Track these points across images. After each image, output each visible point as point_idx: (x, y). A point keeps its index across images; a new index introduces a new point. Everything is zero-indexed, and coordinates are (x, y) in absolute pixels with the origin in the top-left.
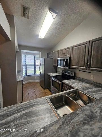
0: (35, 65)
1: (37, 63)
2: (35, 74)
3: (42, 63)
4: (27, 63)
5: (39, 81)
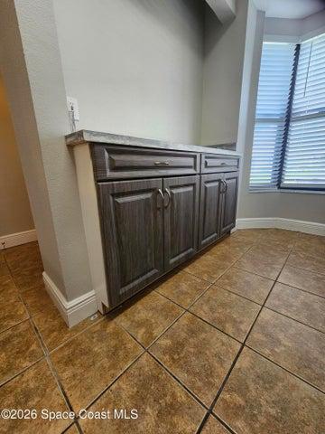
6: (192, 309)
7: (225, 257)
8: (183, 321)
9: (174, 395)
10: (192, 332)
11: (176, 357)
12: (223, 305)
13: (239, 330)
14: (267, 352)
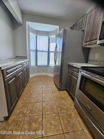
0: (49, 52)
1: (52, 48)
2: (48, 65)
3: (60, 49)
4: (38, 49)
5: (52, 75)
6: (30, 102)
7: (30, 87)
8: (30, 106)
9: (36, 118)
10: (33, 106)
11: (32, 113)
12: (36, 97)
13: (41, 100)
14: (46, 101)
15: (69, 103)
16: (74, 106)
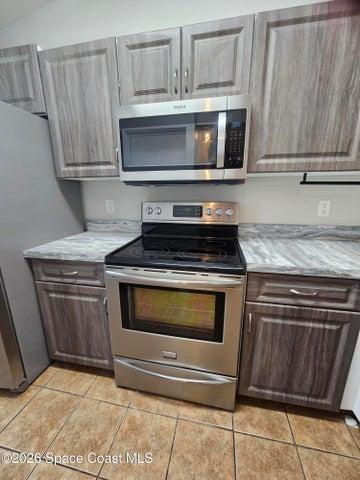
15: (98, 396)
16: (119, 387)
